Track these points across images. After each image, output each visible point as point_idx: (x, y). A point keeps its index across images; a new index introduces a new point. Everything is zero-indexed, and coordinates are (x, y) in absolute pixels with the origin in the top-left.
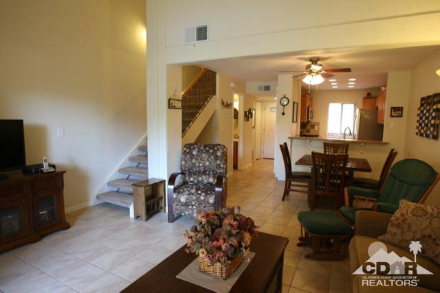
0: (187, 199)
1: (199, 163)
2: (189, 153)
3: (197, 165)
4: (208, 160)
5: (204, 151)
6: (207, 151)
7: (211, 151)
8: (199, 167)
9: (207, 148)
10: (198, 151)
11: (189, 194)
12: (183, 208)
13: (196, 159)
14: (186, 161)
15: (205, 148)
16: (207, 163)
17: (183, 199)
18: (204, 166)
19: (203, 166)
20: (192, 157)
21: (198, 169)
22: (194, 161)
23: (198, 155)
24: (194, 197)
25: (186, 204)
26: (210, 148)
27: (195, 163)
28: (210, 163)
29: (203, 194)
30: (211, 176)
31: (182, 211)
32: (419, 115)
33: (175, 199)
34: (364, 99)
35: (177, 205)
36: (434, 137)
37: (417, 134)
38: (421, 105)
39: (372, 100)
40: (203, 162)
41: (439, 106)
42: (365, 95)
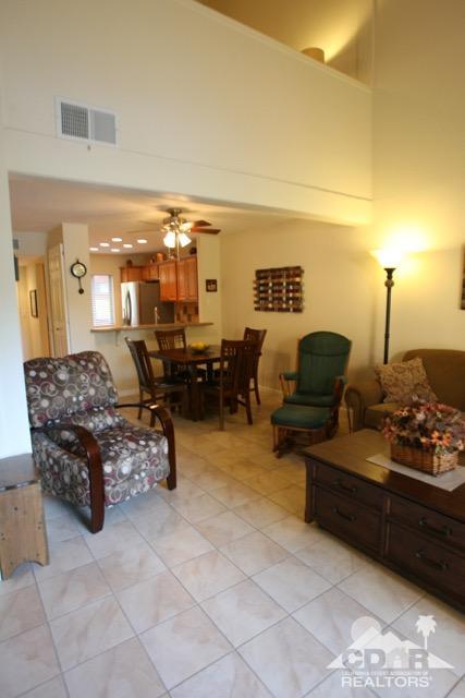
0: (133, 464)
1: (78, 395)
2: (49, 379)
3: (75, 399)
4: (92, 385)
5: (80, 368)
6: (85, 367)
7: (91, 366)
8: (78, 403)
9: (83, 363)
10: (70, 372)
11: (132, 454)
12: (126, 485)
13: (71, 389)
14: (50, 399)
15: (78, 363)
16: (92, 392)
17: (126, 467)
18: (88, 399)
19: (85, 399)
20: (60, 386)
21: (76, 407)
22: (67, 393)
23: (71, 380)
24: (143, 455)
25: (130, 477)
26: (88, 361)
27: (71, 398)
28: (96, 388)
29: (151, 443)
30: (106, 413)
31: (126, 493)
32: (255, 289)
33: (112, 475)
34: (122, 269)
35: (114, 486)
36: (298, 310)
37: (256, 309)
38: (259, 278)
39: (137, 271)
40: (84, 391)
41: (298, 279)
42: (123, 263)
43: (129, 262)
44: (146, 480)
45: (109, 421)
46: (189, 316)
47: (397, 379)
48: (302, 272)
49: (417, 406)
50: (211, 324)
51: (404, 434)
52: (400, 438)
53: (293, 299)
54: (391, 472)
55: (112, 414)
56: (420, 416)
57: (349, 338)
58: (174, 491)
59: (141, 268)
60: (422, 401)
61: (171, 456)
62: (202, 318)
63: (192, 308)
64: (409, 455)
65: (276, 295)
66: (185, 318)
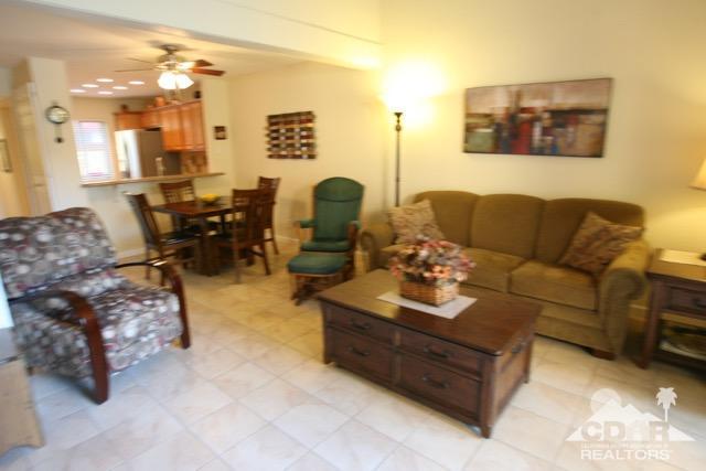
0: (139, 325)
1: (66, 258)
2: (26, 242)
4: (84, 246)
5: (66, 228)
6: (73, 226)
7: (80, 224)
8: (68, 266)
9: (69, 221)
10: (54, 232)
11: (137, 315)
13: (57, 251)
14: (30, 264)
15: (63, 221)
16: (84, 253)
17: (130, 330)
18: (80, 261)
19: (76, 261)
20: (42, 248)
21: (65, 271)
22: (51, 256)
23: (56, 241)
24: (149, 316)
25: (136, 340)
26: (77, 219)
27: (54, 263)
28: (89, 249)
29: (159, 302)
31: (133, 357)
32: (268, 135)
33: (114, 340)
34: (116, 114)
35: (118, 351)
36: (311, 157)
37: (270, 157)
38: (272, 124)
39: (134, 116)
40: (73, 253)
41: (310, 125)
42: (117, 109)
43: (124, 107)
44: (155, 342)
45: (109, 283)
46: (199, 166)
47: (407, 221)
48: (314, 116)
49: (420, 243)
50: (222, 174)
51: (410, 270)
52: (407, 274)
53: (308, 145)
54: (402, 307)
55: (111, 275)
56: (424, 253)
57: (362, 182)
58: (189, 349)
59: (139, 113)
60: (426, 239)
61: (183, 314)
62: (212, 168)
63: (200, 158)
64: (415, 289)
65: (289, 142)
66: (193, 169)
